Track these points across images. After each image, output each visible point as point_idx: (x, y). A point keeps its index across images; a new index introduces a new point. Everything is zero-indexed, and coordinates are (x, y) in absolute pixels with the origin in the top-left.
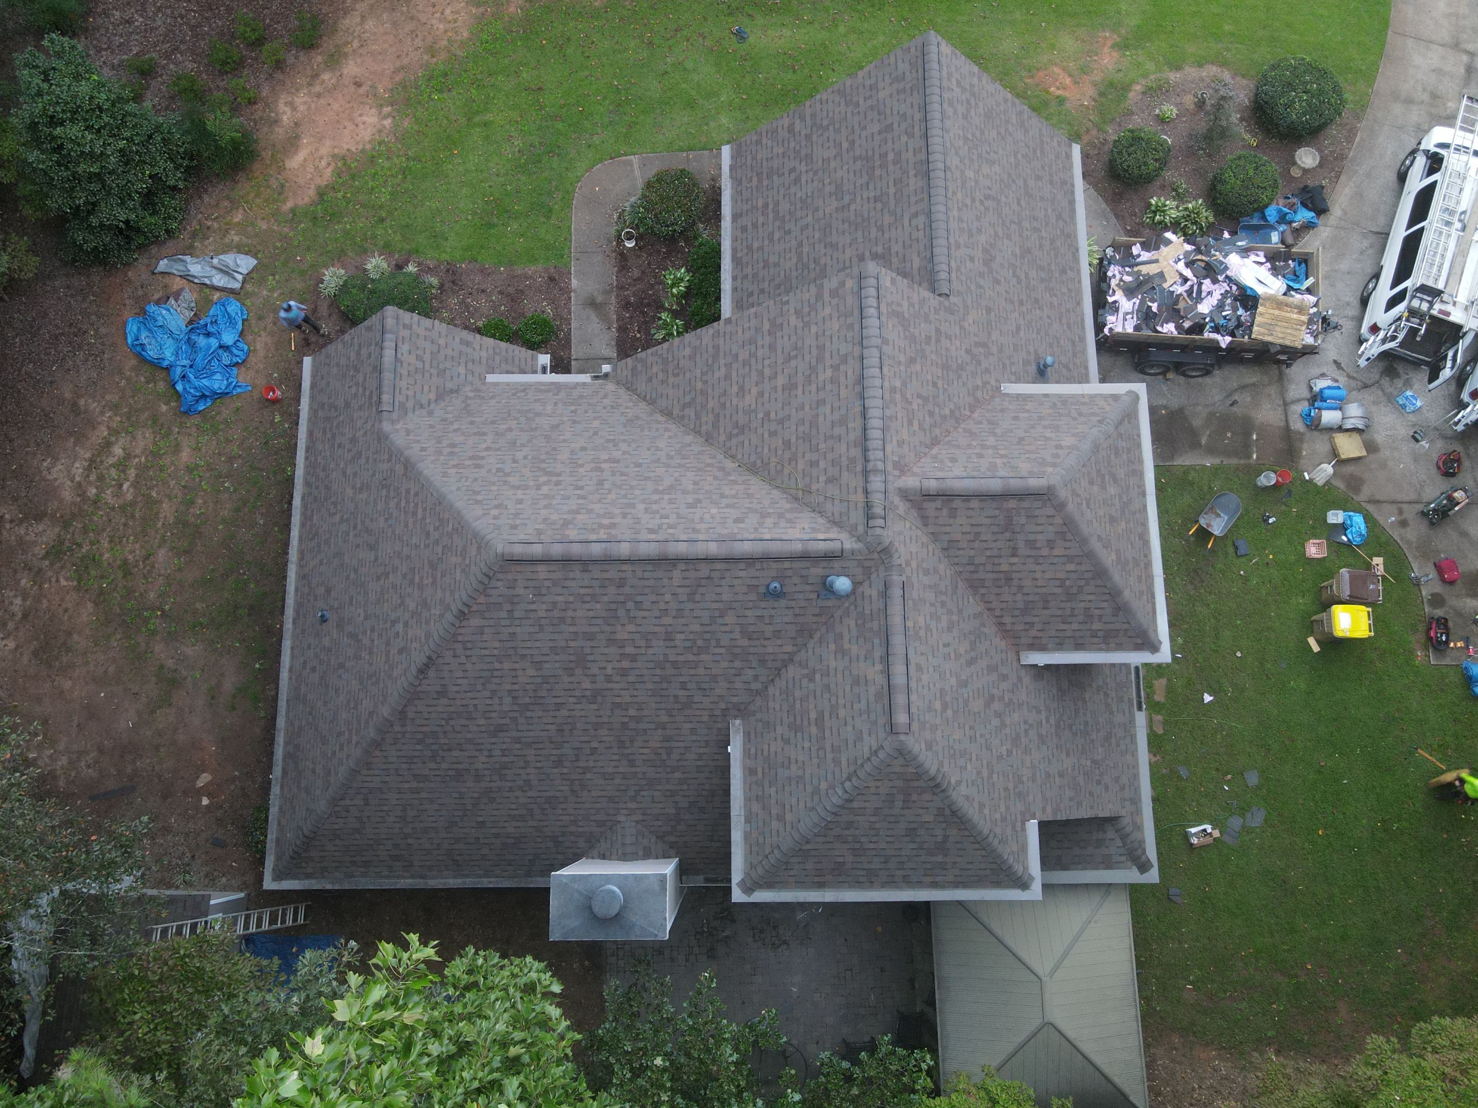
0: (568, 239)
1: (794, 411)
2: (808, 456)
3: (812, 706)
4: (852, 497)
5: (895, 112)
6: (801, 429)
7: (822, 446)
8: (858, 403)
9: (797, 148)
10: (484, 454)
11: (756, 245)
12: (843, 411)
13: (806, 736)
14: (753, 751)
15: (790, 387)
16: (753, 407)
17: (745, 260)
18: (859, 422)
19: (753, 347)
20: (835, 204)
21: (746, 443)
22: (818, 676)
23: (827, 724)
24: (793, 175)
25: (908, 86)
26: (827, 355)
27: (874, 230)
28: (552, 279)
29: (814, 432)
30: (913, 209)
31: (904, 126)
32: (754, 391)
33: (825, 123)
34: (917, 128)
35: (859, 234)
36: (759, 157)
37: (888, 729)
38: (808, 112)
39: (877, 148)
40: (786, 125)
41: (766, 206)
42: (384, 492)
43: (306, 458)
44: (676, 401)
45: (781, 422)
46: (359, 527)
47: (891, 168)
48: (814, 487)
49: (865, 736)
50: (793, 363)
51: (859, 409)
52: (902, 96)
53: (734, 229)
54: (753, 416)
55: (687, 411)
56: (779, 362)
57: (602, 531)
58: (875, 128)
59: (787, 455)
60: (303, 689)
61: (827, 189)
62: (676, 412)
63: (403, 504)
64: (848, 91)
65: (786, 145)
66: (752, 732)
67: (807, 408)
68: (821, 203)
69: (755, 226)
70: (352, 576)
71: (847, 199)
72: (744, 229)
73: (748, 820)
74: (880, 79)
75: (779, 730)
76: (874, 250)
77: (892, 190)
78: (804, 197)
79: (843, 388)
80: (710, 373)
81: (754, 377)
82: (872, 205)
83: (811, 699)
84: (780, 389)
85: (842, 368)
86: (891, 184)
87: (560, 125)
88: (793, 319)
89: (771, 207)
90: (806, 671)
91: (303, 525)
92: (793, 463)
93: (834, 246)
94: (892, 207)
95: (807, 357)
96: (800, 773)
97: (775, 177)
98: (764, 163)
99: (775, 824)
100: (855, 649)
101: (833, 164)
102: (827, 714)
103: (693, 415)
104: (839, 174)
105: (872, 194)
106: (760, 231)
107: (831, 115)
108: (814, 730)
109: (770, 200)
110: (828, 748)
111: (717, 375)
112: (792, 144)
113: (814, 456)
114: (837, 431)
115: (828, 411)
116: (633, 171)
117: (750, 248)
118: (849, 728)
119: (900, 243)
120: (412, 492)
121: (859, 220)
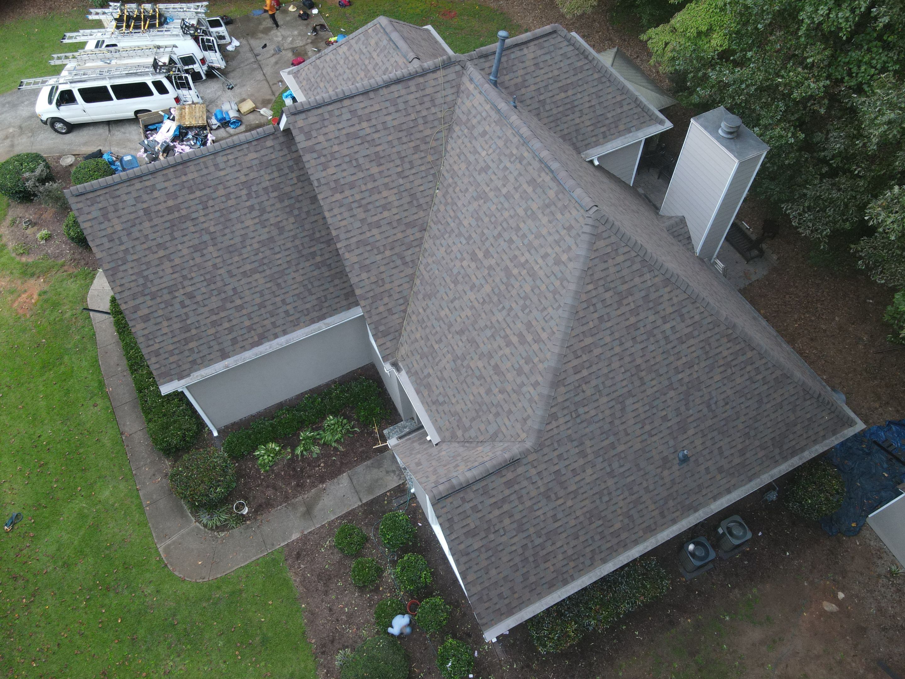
0: (256, 563)
1: (395, 150)
2: (421, 128)
3: (557, 98)
4: (441, 80)
5: (133, 209)
6: (405, 140)
7: (413, 117)
8: (381, 92)
9: (163, 306)
10: (515, 339)
11: (247, 323)
12: (388, 104)
13: (574, 98)
14: (594, 139)
15: (377, 159)
16: (395, 191)
17: (260, 330)
18: (394, 88)
19: (355, 205)
20: (211, 249)
21: (422, 188)
22: (542, 98)
23: (564, 82)
24: (187, 302)
25: (112, 201)
26: (352, 130)
27: (230, 203)
28: (298, 556)
29: (404, 127)
30: (212, 169)
31: (145, 197)
32: (385, 194)
33: (141, 281)
34: (148, 183)
35: (233, 216)
36: (171, 347)
37: (555, 35)
38: (131, 304)
39: (164, 219)
40: (143, 325)
41: (214, 324)
42: (581, 410)
43: (573, 579)
44: (403, 275)
45: (402, 158)
46: (612, 439)
47: (180, 200)
48: (439, 115)
49: (562, 52)
50: (361, 161)
51: (385, 91)
52: (121, 205)
53: (235, 352)
54: (402, 188)
55: (408, 259)
56: (361, 175)
57: (539, 180)
58: (147, 224)
59: (423, 147)
60: (737, 461)
61: (198, 260)
62: (409, 271)
63: (585, 373)
64: (113, 265)
65: (159, 320)
66: (584, 143)
67: (390, 138)
68: (210, 263)
69: (230, 330)
70: (648, 428)
71: (206, 237)
72: (234, 341)
73: (629, 131)
74: (104, 233)
75: (577, 121)
76: (244, 198)
77: (198, 194)
78: (205, 284)
79: (374, 109)
80: (378, 244)
81: (376, 197)
82: (211, 210)
83: (554, 99)
84: (381, 168)
85: (360, 113)
86: (192, 196)
87: (141, 632)
88: (331, 171)
89: (214, 318)
90: (541, 108)
91: (625, 546)
92: (428, 139)
93: (244, 237)
94: (211, 190)
95: (356, 148)
96: (594, 96)
97: (189, 322)
98: (176, 339)
99: (626, 108)
100: (520, 72)
101: (177, 261)
102: (560, 84)
103: (410, 252)
104: (185, 251)
105: (202, 213)
106: (234, 322)
107: (134, 277)
108: (570, 93)
109: (209, 320)
110: (576, 78)
111: (378, 237)
112: (160, 313)
113: (420, 121)
114: (401, 106)
115: (389, 118)
116: (174, 542)
117: (250, 329)
118: (562, 64)
119: (238, 175)
120: (575, 362)
121: (222, 220)
